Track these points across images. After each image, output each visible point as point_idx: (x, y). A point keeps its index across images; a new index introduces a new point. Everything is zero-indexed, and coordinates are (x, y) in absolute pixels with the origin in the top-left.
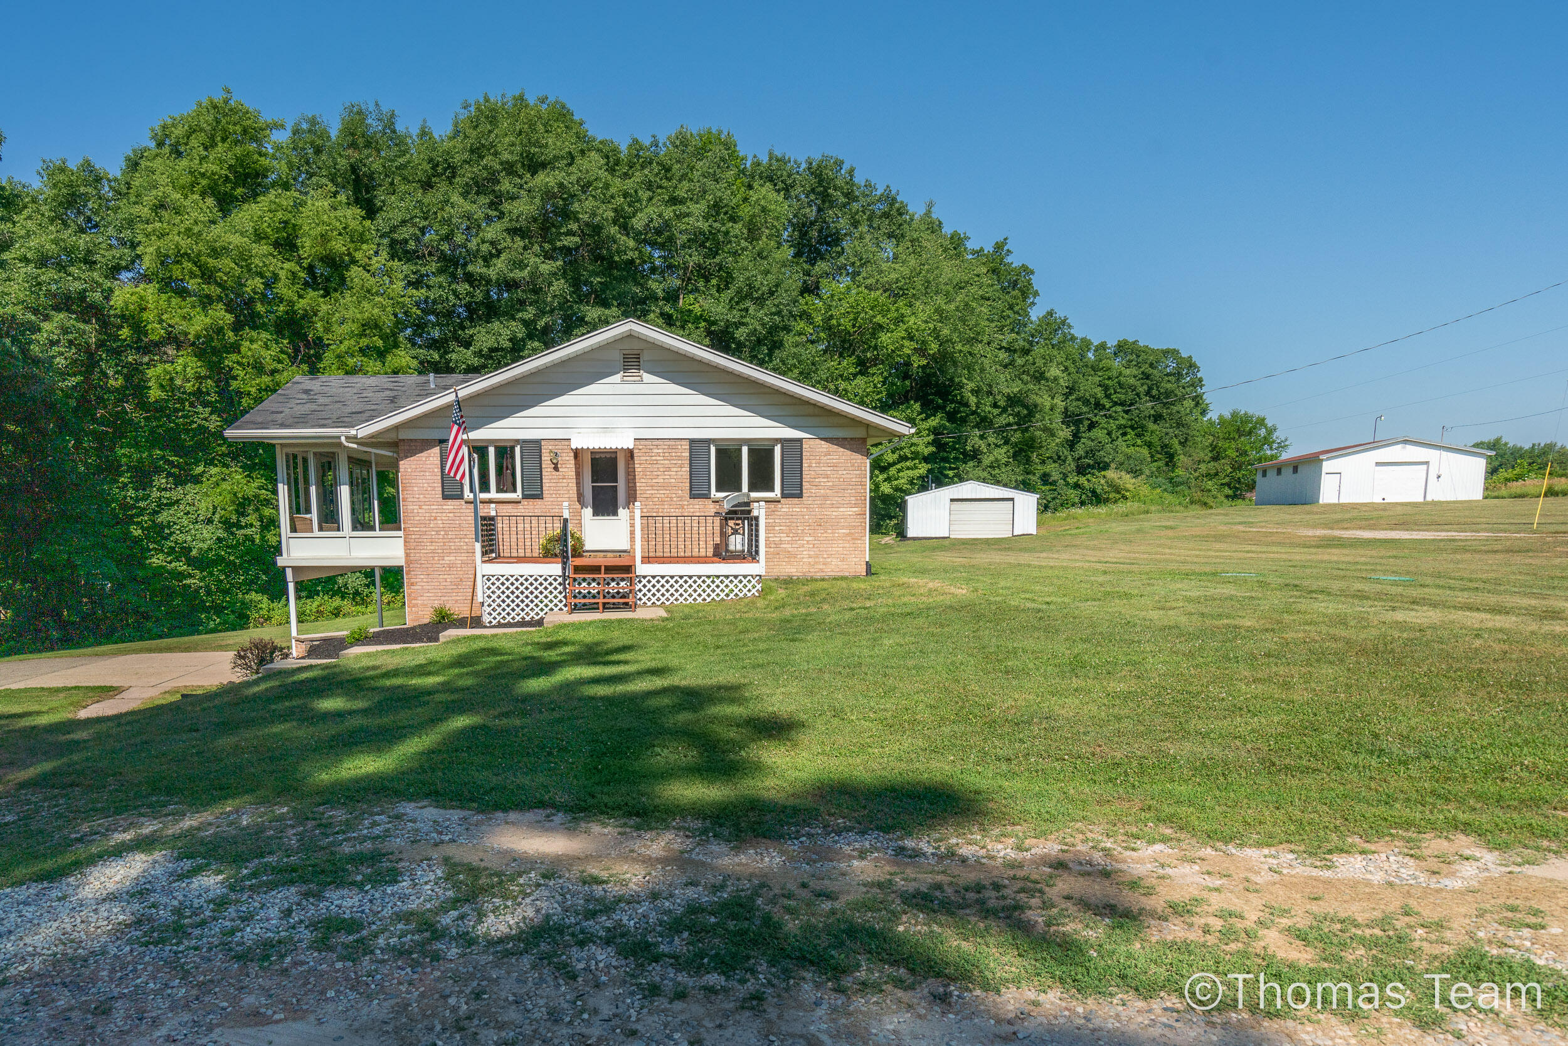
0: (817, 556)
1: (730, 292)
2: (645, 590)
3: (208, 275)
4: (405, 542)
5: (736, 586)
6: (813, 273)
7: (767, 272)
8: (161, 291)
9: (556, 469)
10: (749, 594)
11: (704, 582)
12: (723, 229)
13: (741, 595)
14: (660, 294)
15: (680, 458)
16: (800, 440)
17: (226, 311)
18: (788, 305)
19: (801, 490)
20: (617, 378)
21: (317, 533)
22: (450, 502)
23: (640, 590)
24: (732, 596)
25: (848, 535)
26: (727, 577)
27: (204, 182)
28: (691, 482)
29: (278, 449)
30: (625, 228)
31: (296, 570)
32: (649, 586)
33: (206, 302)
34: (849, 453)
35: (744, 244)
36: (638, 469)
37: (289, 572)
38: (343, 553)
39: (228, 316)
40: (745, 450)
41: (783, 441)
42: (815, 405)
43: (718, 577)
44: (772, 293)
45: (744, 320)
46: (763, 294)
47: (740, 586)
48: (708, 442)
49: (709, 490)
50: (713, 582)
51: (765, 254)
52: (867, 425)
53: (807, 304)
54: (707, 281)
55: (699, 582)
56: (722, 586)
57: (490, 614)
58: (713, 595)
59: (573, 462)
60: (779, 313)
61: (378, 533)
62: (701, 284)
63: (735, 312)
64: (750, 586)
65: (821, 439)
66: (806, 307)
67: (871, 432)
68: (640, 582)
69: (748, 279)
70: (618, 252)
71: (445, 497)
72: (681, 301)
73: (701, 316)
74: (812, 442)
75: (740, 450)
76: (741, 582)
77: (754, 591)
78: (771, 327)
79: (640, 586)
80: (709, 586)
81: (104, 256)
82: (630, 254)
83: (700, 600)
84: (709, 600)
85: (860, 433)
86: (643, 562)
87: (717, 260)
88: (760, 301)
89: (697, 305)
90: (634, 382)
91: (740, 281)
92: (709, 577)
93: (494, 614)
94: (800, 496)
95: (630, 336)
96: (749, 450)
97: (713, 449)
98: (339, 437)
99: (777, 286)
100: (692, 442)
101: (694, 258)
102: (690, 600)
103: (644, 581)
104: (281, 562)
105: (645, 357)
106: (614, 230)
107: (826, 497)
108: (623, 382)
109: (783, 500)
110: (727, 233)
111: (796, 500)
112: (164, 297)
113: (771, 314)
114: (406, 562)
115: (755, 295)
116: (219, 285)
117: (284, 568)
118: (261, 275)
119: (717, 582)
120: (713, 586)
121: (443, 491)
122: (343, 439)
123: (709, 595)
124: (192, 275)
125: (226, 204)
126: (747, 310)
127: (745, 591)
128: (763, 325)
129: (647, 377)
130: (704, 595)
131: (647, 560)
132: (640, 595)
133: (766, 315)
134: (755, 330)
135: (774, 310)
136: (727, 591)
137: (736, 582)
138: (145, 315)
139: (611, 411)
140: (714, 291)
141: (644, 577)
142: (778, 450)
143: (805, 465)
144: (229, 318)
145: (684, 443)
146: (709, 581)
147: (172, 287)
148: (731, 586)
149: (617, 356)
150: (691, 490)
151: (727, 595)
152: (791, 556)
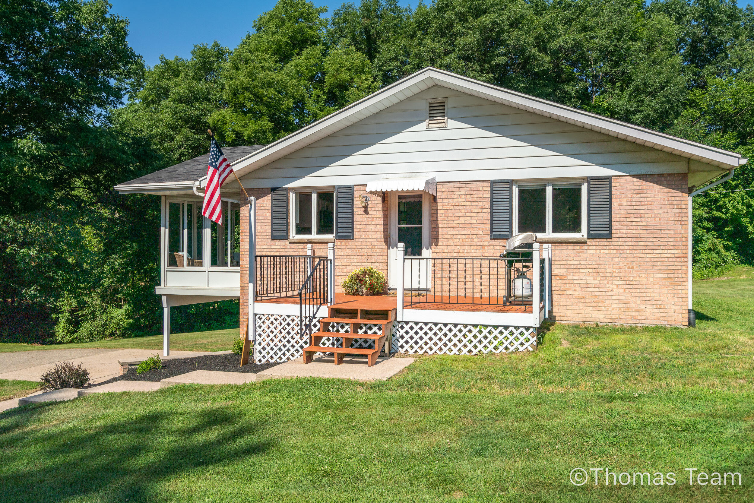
0: (628, 302)
1: (629, 91)
2: (407, 337)
3: (258, 98)
4: (241, 277)
5: (506, 338)
6: (702, 74)
7: (659, 73)
8: (235, 111)
9: (366, 212)
10: (521, 348)
11: (470, 331)
12: (625, 46)
13: (512, 349)
14: (573, 93)
15: (481, 199)
16: (609, 179)
17: (269, 121)
18: (676, 95)
19: (610, 230)
20: (423, 126)
21: (186, 268)
22: (277, 242)
23: (402, 337)
24: (501, 348)
25: (665, 279)
26: (496, 327)
27: (273, 47)
28: (491, 224)
29: (163, 199)
30: (543, 49)
31: (169, 296)
32: (411, 333)
33: (257, 115)
34: (666, 190)
35: (641, 55)
36: (441, 210)
37: (164, 299)
38: (203, 285)
39: (270, 124)
40: (549, 191)
41: (590, 180)
42: (625, 140)
43: (486, 326)
44: (662, 87)
45: (640, 109)
46: (655, 89)
47: (511, 338)
48: (511, 182)
49: (511, 231)
50: (480, 332)
51: (658, 61)
52: (689, 160)
53: (695, 95)
54: (614, 83)
55: (465, 331)
56: (490, 337)
57: (260, 352)
58: (480, 347)
59: (381, 205)
60: (668, 102)
61: (229, 268)
62: (609, 86)
63: (632, 103)
64: (522, 339)
65: (634, 176)
66: (694, 98)
67: (693, 167)
68: (402, 328)
69: (644, 79)
70: (538, 65)
71: (274, 238)
72: (594, 100)
73: (608, 109)
74: (622, 180)
75: (544, 190)
76: (512, 333)
77: (527, 345)
78: (661, 112)
79: (402, 332)
80: (475, 337)
81: (215, 95)
82: (547, 65)
83: (465, 351)
84: (475, 351)
85: (679, 168)
86: (404, 307)
87: (620, 69)
88: (653, 95)
89: (605, 102)
90: (439, 129)
91: (637, 80)
92: (475, 326)
93: (264, 353)
94: (609, 236)
95: (436, 86)
96: (554, 189)
97: (516, 191)
98: (191, 188)
99: (667, 82)
100: (494, 183)
101: (602, 68)
102: (455, 350)
103: (407, 327)
104: (159, 290)
105: (450, 104)
106: (534, 51)
107: (638, 238)
108: (428, 129)
109: (589, 242)
110: (628, 49)
111: (604, 242)
112: (235, 114)
113: (661, 103)
114: (241, 294)
115: (649, 90)
116: (266, 105)
117: (160, 296)
118: (293, 97)
119: (485, 332)
120: (480, 337)
121: (272, 233)
122: (195, 189)
123: (475, 347)
124: (250, 100)
125: (285, 58)
126: (642, 101)
127: (517, 344)
128: (655, 111)
129: (451, 123)
130: (470, 346)
131: (409, 305)
132: (402, 342)
133: (657, 103)
134: (649, 115)
135: (664, 99)
136: (496, 343)
137: (506, 333)
138: (225, 127)
139: (416, 157)
140: (618, 91)
141: (407, 323)
142: (584, 189)
143: (614, 204)
144: (270, 125)
145: (485, 184)
146: (475, 331)
147: (240, 108)
148: (501, 338)
149: (423, 105)
150: (491, 231)
151: (496, 348)
152: (598, 301)
